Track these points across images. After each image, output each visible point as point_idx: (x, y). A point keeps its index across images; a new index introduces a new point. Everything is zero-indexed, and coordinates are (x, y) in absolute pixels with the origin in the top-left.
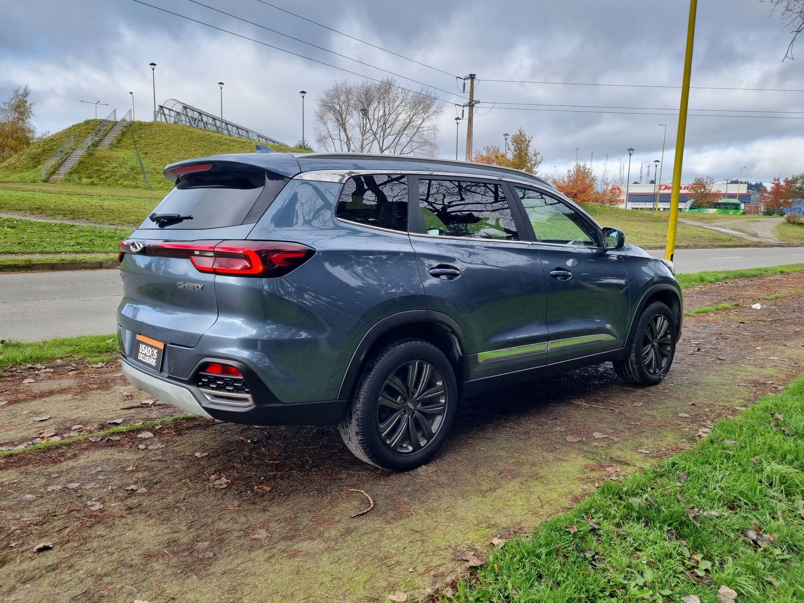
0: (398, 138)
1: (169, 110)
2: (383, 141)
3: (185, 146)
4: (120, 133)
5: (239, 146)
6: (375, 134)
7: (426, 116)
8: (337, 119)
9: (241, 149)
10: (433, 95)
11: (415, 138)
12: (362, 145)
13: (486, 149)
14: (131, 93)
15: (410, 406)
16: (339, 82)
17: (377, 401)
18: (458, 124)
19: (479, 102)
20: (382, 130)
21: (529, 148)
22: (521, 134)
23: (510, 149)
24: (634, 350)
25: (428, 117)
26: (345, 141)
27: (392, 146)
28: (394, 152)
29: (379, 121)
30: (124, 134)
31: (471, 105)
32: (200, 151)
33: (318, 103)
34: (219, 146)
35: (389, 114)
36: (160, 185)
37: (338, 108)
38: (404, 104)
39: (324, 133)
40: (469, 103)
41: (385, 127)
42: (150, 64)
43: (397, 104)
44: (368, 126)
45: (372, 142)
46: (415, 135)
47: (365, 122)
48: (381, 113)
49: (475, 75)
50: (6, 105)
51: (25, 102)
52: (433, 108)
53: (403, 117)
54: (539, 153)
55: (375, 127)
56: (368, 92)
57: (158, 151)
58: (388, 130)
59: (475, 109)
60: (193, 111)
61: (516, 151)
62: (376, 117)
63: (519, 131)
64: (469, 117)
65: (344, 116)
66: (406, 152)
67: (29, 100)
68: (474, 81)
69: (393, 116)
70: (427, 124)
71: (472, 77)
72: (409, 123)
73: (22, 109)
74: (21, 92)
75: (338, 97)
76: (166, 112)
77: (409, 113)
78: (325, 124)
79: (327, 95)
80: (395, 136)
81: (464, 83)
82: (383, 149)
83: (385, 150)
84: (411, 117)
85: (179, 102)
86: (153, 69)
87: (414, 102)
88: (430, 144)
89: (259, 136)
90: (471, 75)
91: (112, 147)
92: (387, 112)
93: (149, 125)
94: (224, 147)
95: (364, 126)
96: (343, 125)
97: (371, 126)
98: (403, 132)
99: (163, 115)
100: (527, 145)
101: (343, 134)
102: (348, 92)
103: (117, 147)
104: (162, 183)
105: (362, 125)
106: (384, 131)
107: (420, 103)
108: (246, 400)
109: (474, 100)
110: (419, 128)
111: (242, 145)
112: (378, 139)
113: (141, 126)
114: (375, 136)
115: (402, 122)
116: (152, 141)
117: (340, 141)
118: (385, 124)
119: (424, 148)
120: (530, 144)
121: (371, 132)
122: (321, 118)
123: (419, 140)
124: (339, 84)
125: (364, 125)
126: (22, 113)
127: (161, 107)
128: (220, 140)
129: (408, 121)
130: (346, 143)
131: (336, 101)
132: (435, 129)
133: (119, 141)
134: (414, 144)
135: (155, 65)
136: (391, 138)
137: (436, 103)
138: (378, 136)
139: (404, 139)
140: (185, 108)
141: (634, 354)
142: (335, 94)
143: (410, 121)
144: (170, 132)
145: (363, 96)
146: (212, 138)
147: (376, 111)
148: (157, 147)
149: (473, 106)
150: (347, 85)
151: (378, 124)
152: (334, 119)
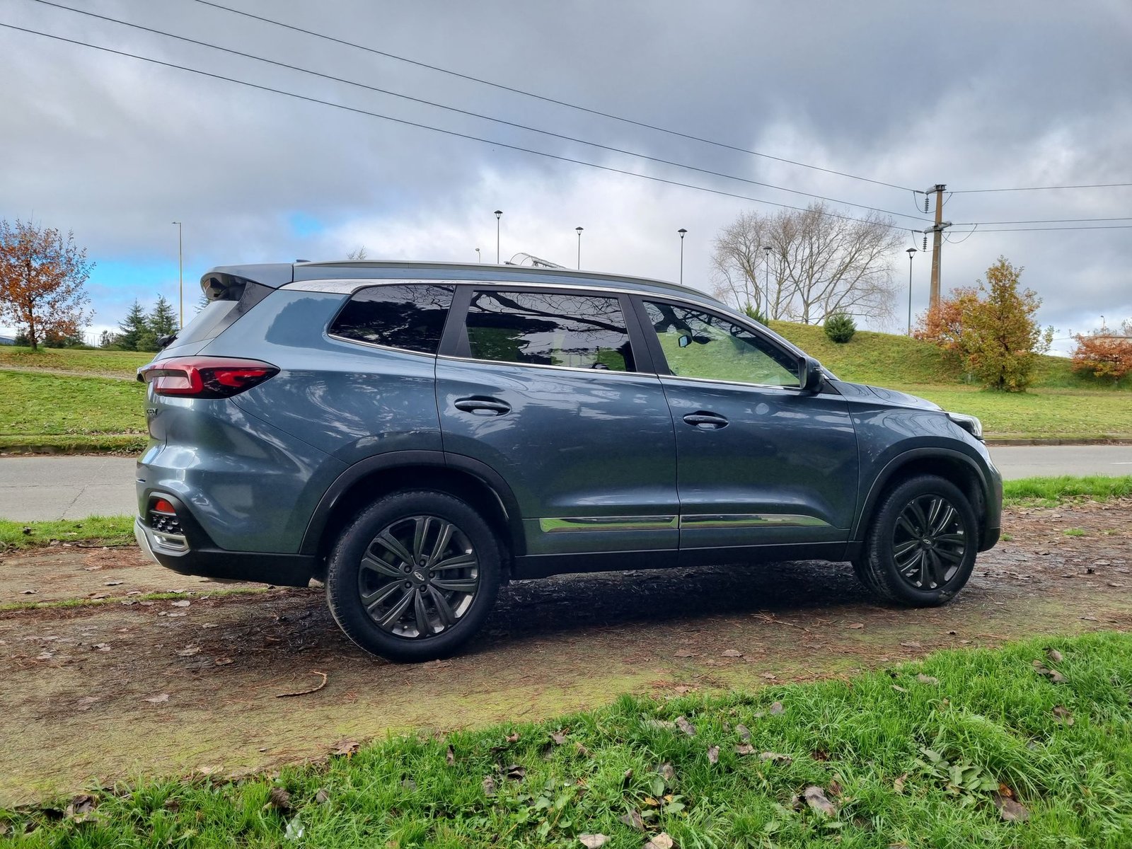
0: (832, 285)
2: (809, 291)
6: (796, 283)
7: (875, 251)
8: (743, 264)
10: (887, 221)
11: (858, 284)
12: (778, 298)
13: (954, 291)
14: (478, 250)
15: (417, 575)
16: (746, 214)
17: (360, 562)
18: (911, 258)
19: (951, 224)
20: (808, 276)
21: (1016, 285)
22: (1003, 265)
23: (983, 289)
24: (875, 546)
25: (879, 252)
26: (754, 294)
27: (822, 297)
28: (826, 305)
29: (803, 263)
31: (938, 230)
33: (715, 245)
35: (819, 253)
37: (743, 249)
38: (840, 237)
39: (725, 285)
40: (935, 227)
41: (812, 270)
42: (496, 213)
43: (831, 237)
44: (788, 271)
45: (793, 293)
46: (858, 279)
47: (783, 267)
48: (807, 251)
49: (944, 186)
52: (887, 240)
53: (840, 255)
54: (1036, 293)
55: (797, 273)
56: (787, 224)
58: (817, 276)
59: (944, 235)
61: (994, 291)
62: (799, 258)
63: (1000, 261)
64: (934, 247)
65: (753, 260)
66: (844, 305)
68: (943, 194)
69: (824, 255)
70: (878, 262)
71: (940, 189)
72: (850, 262)
75: (744, 235)
77: (849, 250)
78: (726, 272)
79: (729, 233)
80: (828, 282)
81: (927, 199)
82: (809, 302)
83: (812, 303)
84: (852, 254)
85: (529, 256)
86: (498, 218)
87: (857, 233)
88: (881, 291)
90: (937, 186)
92: (815, 250)
95: (782, 272)
96: (750, 273)
97: (791, 271)
98: (840, 277)
100: (1015, 281)
101: (750, 284)
102: (759, 227)
105: (779, 271)
106: (810, 277)
107: (866, 234)
108: (180, 542)
109: (943, 221)
110: (864, 269)
112: (802, 289)
114: (797, 285)
115: (838, 262)
117: (748, 294)
118: (812, 267)
119: (872, 297)
120: (1019, 280)
121: (791, 279)
122: (720, 264)
123: (865, 287)
124: (746, 216)
125: (781, 270)
129: (847, 260)
130: (755, 297)
131: (741, 240)
132: (889, 269)
134: (857, 292)
135: (501, 213)
136: (822, 286)
137: (892, 232)
138: (801, 285)
139: (841, 287)
140: (536, 263)
141: (876, 554)
142: (739, 232)
143: (851, 259)
145: (780, 231)
147: (800, 251)
149: (940, 231)
150: (758, 218)
151: (802, 268)
152: (739, 265)
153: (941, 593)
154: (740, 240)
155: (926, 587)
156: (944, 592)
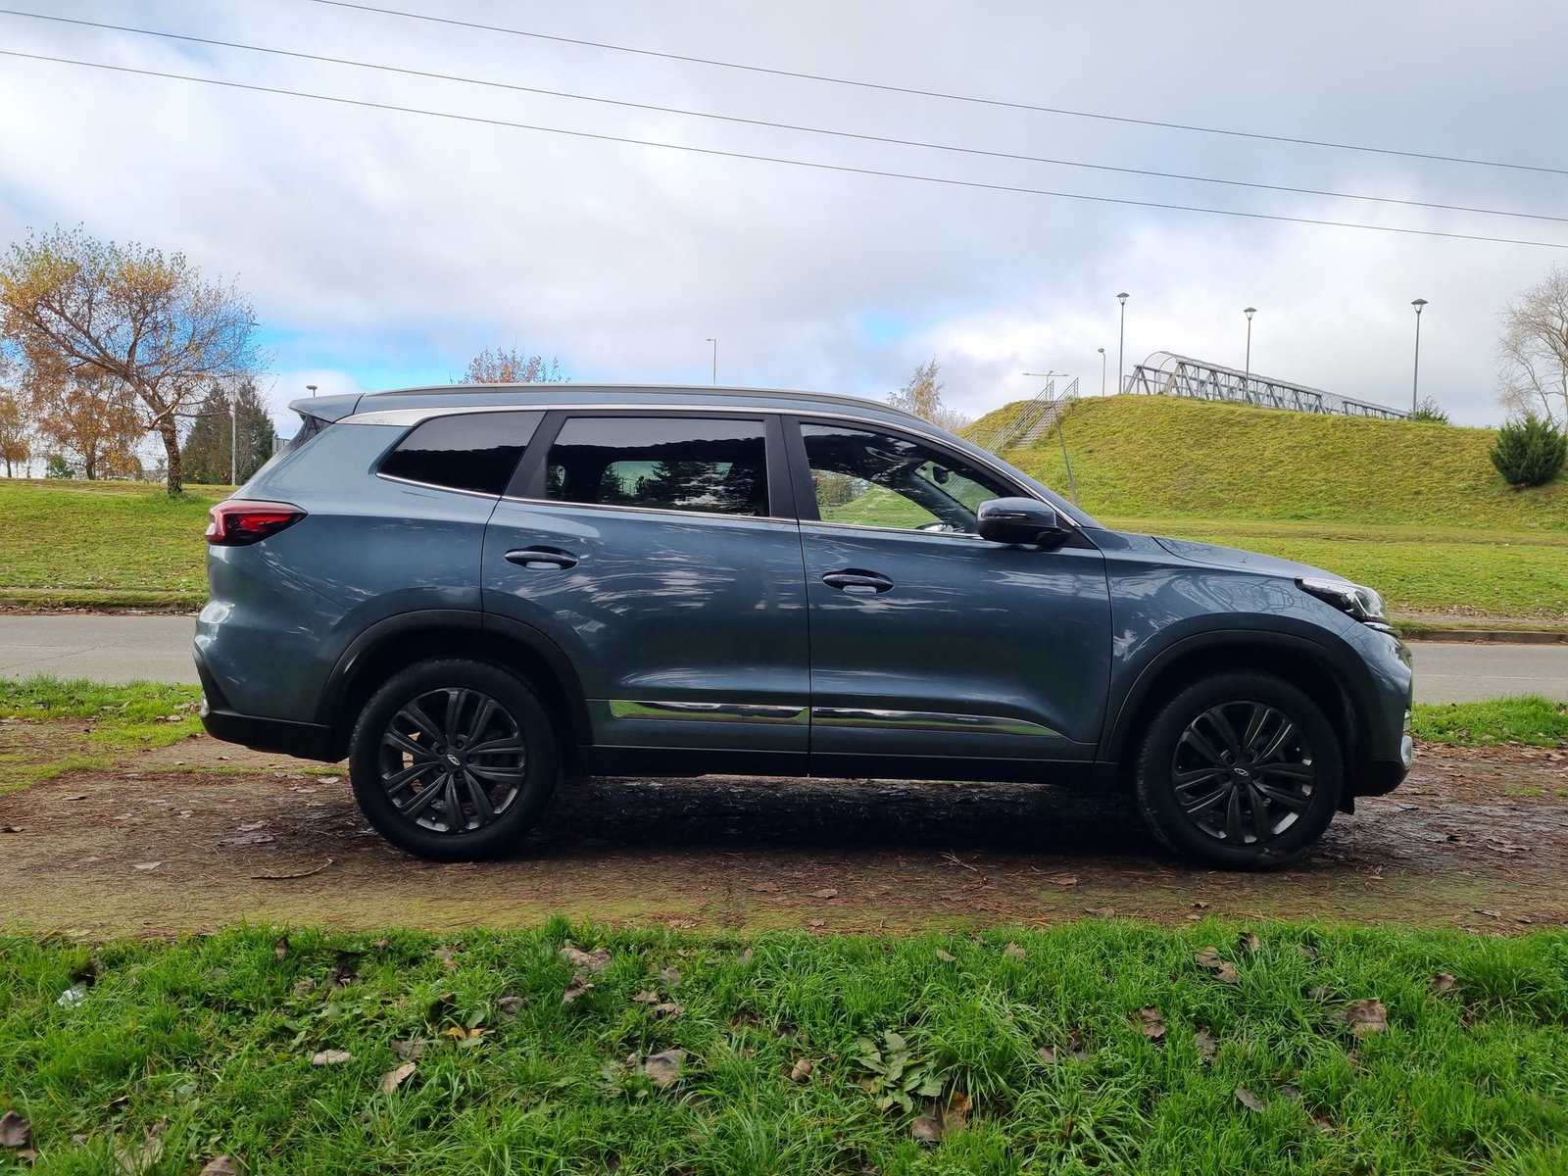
1: (1156, 371)
3: (1162, 434)
4: (1055, 420)
5: (1266, 425)
8: (1556, 349)
9: (1270, 430)
14: (1102, 351)
15: (451, 759)
30: (1061, 420)
32: (1188, 440)
34: (1225, 428)
36: (1103, 506)
37: (1558, 323)
39: (1525, 382)
42: (1118, 296)
50: (905, 393)
51: (931, 384)
57: (1112, 446)
60: (1198, 367)
67: (937, 380)
73: (926, 397)
74: (926, 370)
75: (1560, 301)
76: (1149, 375)
78: (1525, 362)
79: (1531, 299)
85: (1173, 355)
86: (1123, 304)
89: (1346, 403)
91: (1040, 443)
93: (1104, 402)
94: (1236, 429)
99: (1142, 383)
103: (1046, 445)
104: (1107, 503)
111: (1274, 422)
113: (1092, 404)
116: (1105, 429)
122: (1515, 350)
126: (925, 403)
127: (1139, 368)
128: (1230, 417)
133: (1051, 434)
135: (1128, 296)
140: (1182, 364)
141: (1144, 783)
142: (1549, 295)
144: (1139, 412)
146: (1214, 414)
148: (1112, 439)
152: (1550, 349)
153: (1263, 852)
154: (1551, 309)
155: (1235, 840)
156: (1267, 850)
